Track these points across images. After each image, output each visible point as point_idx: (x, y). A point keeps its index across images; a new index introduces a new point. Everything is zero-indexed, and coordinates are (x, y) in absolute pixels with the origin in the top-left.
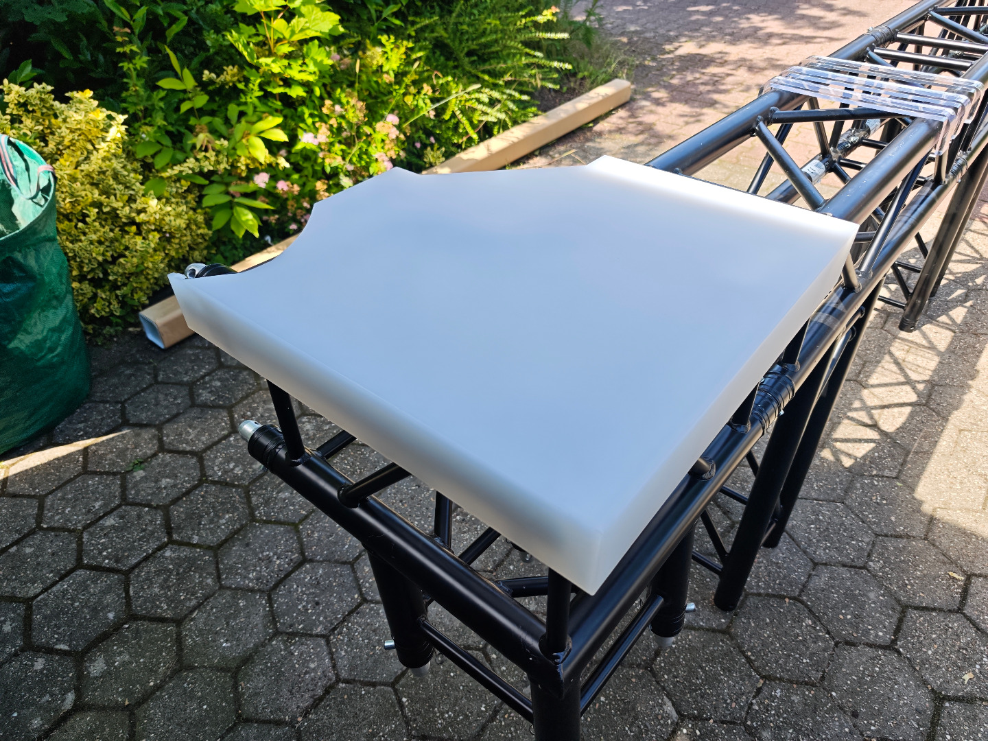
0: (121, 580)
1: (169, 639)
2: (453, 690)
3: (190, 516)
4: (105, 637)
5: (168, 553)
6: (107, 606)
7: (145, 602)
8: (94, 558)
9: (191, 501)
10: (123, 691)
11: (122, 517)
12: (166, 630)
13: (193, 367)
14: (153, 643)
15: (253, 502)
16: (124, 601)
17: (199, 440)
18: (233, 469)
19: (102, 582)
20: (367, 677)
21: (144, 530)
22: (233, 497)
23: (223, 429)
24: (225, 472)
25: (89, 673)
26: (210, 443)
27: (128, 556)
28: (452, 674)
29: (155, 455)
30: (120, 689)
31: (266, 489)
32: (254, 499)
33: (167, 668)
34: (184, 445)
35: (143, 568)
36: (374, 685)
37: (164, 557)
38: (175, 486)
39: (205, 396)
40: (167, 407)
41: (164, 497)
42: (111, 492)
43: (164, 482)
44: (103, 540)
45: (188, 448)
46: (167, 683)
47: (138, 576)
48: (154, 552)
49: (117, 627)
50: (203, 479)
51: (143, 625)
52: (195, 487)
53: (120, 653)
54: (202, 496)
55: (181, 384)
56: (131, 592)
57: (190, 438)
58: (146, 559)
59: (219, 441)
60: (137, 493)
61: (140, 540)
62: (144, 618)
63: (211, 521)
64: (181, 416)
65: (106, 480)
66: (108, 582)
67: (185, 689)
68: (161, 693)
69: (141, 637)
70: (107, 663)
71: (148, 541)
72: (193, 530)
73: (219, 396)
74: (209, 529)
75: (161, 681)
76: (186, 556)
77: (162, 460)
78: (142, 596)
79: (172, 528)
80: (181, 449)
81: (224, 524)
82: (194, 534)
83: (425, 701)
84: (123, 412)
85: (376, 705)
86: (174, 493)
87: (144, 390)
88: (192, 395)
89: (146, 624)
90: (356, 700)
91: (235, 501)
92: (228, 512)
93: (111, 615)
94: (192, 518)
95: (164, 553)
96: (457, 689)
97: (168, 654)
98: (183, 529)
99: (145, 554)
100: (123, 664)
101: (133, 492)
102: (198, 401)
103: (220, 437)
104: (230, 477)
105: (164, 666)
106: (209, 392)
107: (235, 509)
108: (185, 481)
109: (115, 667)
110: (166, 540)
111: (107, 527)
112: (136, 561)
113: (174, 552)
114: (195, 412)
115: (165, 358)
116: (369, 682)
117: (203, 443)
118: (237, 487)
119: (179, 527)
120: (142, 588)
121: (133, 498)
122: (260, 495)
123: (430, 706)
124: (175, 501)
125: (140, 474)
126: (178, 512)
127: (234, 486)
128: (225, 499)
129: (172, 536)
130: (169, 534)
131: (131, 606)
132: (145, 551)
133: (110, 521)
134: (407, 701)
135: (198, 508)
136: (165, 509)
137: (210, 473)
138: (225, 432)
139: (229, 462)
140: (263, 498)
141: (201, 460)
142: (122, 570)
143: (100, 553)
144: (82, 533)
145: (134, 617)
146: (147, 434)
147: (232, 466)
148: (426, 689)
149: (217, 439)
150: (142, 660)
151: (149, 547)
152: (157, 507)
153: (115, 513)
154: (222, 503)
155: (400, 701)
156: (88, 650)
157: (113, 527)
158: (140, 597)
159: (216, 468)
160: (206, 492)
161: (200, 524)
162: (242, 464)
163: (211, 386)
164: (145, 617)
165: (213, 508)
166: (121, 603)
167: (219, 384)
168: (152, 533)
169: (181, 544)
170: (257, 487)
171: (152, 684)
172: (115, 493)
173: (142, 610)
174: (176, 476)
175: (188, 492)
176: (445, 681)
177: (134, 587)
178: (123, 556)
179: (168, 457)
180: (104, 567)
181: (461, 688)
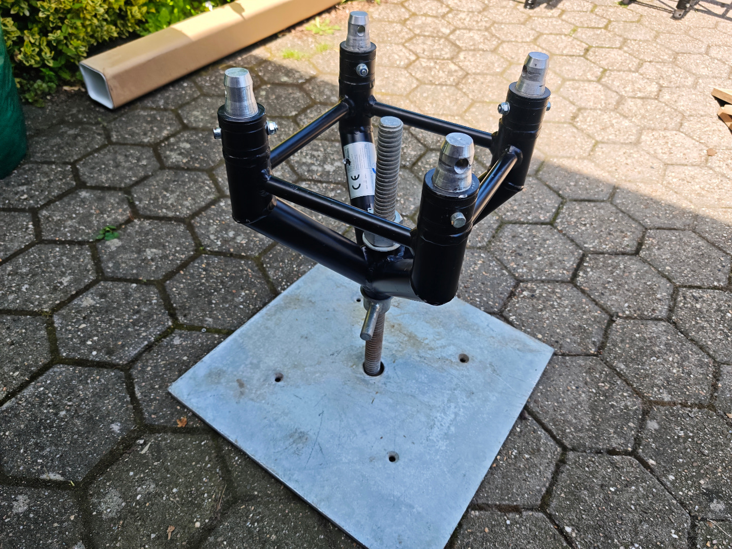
0: (120, 378)
1: (207, 459)
2: (623, 511)
3: (194, 293)
4: (112, 458)
5: (177, 341)
6: (108, 415)
7: (160, 406)
8: (74, 349)
9: (192, 275)
10: (158, 538)
11: (103, 296)
12: (199, 445)
13: (152, 128)
14: (185, 465)
15: (271, 276)
16: (130, 406)
17: (182, 205)
18: (234, 238)
19: (93, 381)
20: (504, 499)
21: (138, 312)
22: (243, 270)
23: (209, 193)
24: (225, 241)
25: (100, 513)
26: (195, 208)
27: (123, 346)
28: (612, 489)
29: (129, 221)
30: (153, 536)
31: (283, 261)
32: (271, 273)
33: (216, 500)
34: (164, 211)
35: (147, 361)
36: (517, 509)
37: (172, 346)
38: (166, 257)
39: (174, 158)
40: (130, 169)
41: (154, 271)
42: (80, 266)
43: (149, 253)
44: (83, 326)
45: (170, 214)
46: (221, 522)
47: (143, 371)
48: (158, 340)
49: (128, 443)
50: (199, 250)
51: (165, 440)
52: (192, 259)
53: (141, 481)
54: (205, 270)
55: (142, 145)
56: (138, 395)
57: (170, 202)
58: (149, 348)
59: (207, 207)
60: (117, 265)
61: (134, 324)
62: (163, 429)
63: (225, 300)
64: (151, 179)
65: (71, 250)
66: (103, 381)
67: (250, 531)
68: (216, 539)
69: (165, 456)
70: (124, 497)
71: (145, 325)
72: (203, 310)
73: (191, 158)
74: (224, 309)
75: (211, 519)
76: (202, 343)
77: (140, 227)
78: (155, 399)
79: (175, 309)
80: (161, 214)
81: (241, 303)
82: (206, 315)
83: (596, 528)
84: (76, 173)
85: (534, 539)
86: (167, 266)
87: (97, 151)
88: (158, 157)
89: (169, 438)
90: (503, 534)
91: (247, 275)
92: (242, 289)
93: (116, 427)
94: (198, 296)
95: (172, 340)
96: (628, 510)
97: (210, 479)
98: (189, 309)
99: (146, 343)
100: (149, 497)
101: (110, 265)
102: (169, 163)
103: (207, 201)
104: (233, 247)
105: (210, 497)
106: (179, 154)
107: (252, 285)
108: (176, 252)
109: (138, 502)
110: (170, 323)
111: (86, 308)
112: (136, 352)
113: (186, 339)
114: (167, 175)
115: (115, 119)
116: (509, 506)
117: (187, 208)
118: (246, 258)
119: (183, 307)
120: (153, 388)
121: (113, 272)
122: (277, 269)
123: (606, 536)
124: (170, 275)
125: (114, 243)
126: (178, 289)
127: (242, 257)
128: (235, 272)
129: (177, 319)
130: (173, 316)
131: (142, 414)
132: (145, 338)
133: (87, 301)
134: (573, 530)
135: (202, 284)
136: (160, 285)
137: (206, 242)
138: (212, 197)
139: (226, 230)
140: (282, 272)
141: (190, 227)
142: (119, 365)
143: (83, 342)
144: (51, 316)
145: (148, 429)
146: (112, 199)
147: (231, 234)
148: (588, 510)
149: (203, 204)
150: (175, 490)
151: (151, 333)
152: (149, 283)
153: (92, 290)
154: (231, 278)
155: (562, 531)
156: (90, 479)
157: (93, 308)
158: (151, 401)
159: (212, 237)
160: (208, 264)
161: (210, 303)
162: (243, 233)
163: (179, 148)
164: (165, 427)
165: (222, 283)
166: (127, 409)
167: (188, 146)
168: (149, 315)
169: (192, 328)
170: (270, 259)
171: (198, 524)
172: (86, 265)
173: (159, 418)
174: (164, 246)
175: (184, 265)
176: (607, 500)
177: (141, 387)
178: (115, 345)
179: (146, 223)
180: (92, 361)
181: (633, 507)
